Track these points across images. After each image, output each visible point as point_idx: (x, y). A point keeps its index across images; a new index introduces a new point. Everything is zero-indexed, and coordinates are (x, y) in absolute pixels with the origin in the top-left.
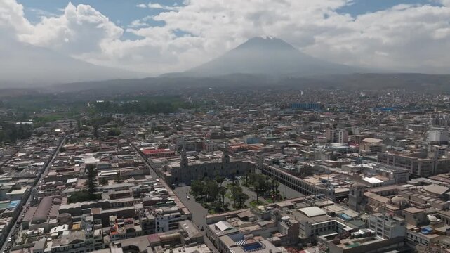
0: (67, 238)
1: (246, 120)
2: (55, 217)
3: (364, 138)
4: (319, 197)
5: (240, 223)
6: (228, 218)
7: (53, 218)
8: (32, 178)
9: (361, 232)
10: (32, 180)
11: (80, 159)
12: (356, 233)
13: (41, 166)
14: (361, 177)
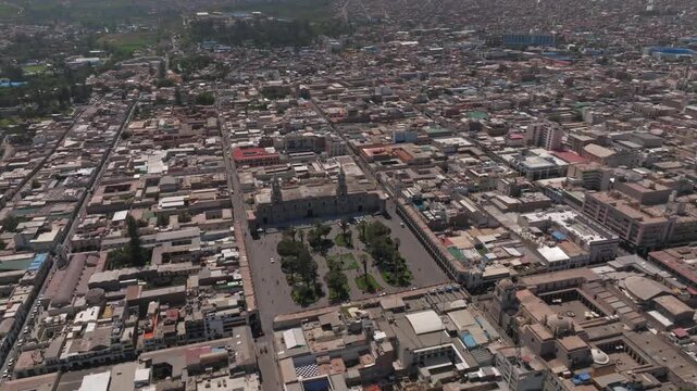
0: (91, 339)
1: (415, 76)
2: (83, 295)
3: (587, 143)
4: (449, 291)
5: (319, 333)
6: (304, 323)
7: (80, 296)
8: (72, 201)
9: (480, 374)
10: (70, 208)
11: (142, 163)
12: (471, 375)
13: (88, 176)
14: (537, 246)
